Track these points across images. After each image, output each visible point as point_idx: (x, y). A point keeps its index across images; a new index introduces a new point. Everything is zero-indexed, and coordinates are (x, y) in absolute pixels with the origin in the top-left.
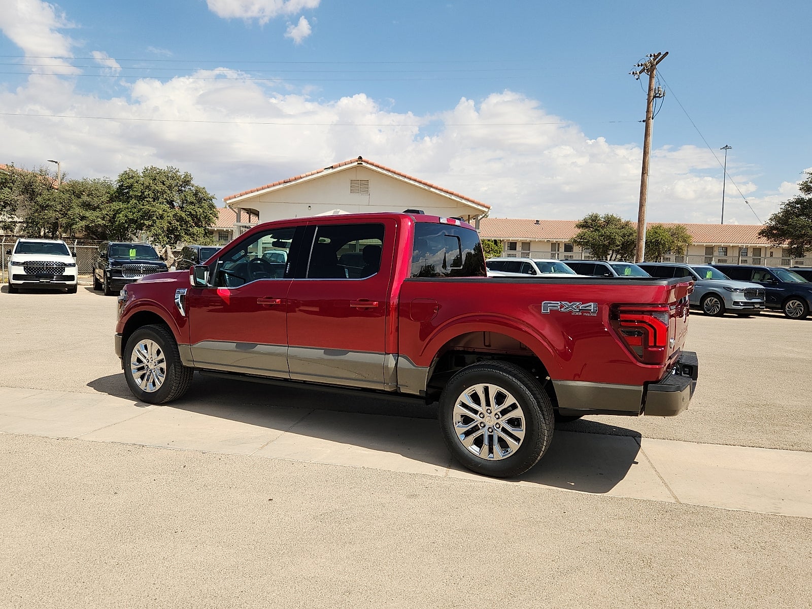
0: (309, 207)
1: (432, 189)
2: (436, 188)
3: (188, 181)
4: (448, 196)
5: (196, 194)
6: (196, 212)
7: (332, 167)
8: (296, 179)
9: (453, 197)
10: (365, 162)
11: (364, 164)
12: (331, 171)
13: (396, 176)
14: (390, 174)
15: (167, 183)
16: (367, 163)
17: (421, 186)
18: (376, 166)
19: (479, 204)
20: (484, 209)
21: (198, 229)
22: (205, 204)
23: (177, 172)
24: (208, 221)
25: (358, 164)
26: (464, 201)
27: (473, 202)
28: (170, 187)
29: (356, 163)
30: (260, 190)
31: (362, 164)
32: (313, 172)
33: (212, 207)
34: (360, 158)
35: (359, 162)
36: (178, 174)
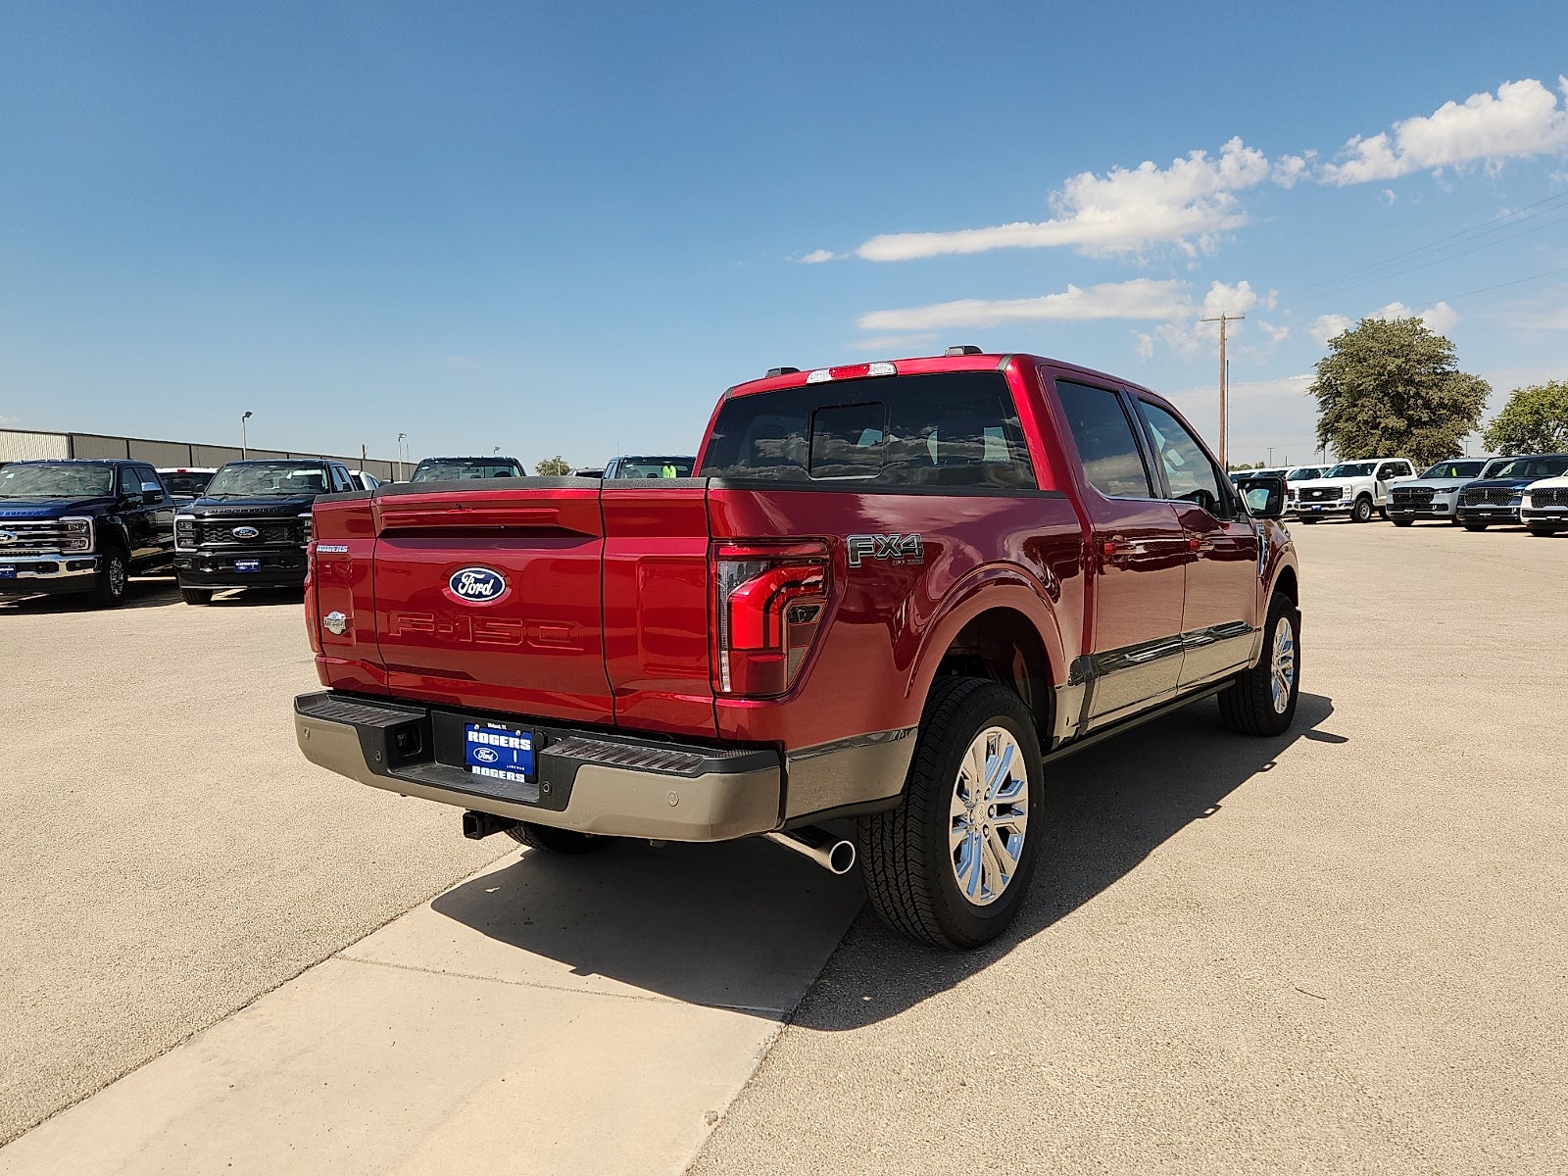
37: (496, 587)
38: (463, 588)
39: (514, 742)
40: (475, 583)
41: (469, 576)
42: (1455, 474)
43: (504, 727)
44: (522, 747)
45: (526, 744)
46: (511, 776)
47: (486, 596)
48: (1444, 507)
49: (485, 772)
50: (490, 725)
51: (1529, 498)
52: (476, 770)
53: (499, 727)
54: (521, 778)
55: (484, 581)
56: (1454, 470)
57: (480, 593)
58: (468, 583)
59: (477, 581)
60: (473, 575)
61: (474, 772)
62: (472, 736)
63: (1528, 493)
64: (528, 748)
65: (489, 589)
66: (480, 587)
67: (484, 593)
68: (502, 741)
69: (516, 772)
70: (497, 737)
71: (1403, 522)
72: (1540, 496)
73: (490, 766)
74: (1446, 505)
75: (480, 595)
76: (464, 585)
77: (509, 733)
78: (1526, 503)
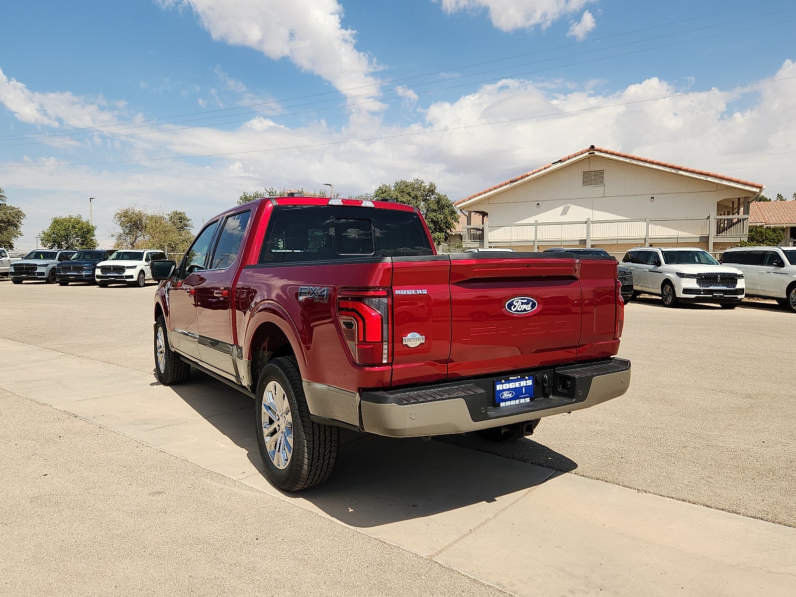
0: (538, 204)
1: (681, 172)
2: (687, 171)
3: (432, 190)
4: (702, 177)
5: (438, 202)
6: (438, 219)
7: (560, 161)
8: (522, 178)
9: (709, 179)
10: (597, 150)
11: (596, 153)
12: (559, 165)
13: (634, 162)
14: (628, 160)
15: (413, 194)
16: (600, 151)
17: (667, 170)
18: (611, 154)
19: (746, 184)
20: (754, 190)
21: (439, 234)
22: (446, 211)
23: (422, 183)
24: (449, 226)
25: (589, 154)
26: (724, 182)
27: (738, 182)
28: (415, 198)
29: (588, 153)
30: (488, 192)
31: (594, 153)
32: (540, 169)
33: (453, 213)
34: (593, 147)
35: (590, 152)
36: (423, 184)
37: (533, 306)
38: (514, 308)
39: (523, 383)
40: (522, 304)
41: (518, 302)
42: (42, 258)
43: (519, 377)
44: (528, 384)
45: (530, 383)
46: (522, 401)
47: (528, 311)
48: (43, 274)
49: (508, 403)
50: (511, 378)
51: (100, 270)
52: (502, 404)
53: (516, 378)
54: (528, 400)
55: (527, 303)
56: (42, 256)
57: (525, 309)
58: (517, 305)
59: (523, 303)
60: (520, 301)
61: (501, 406)
62: (499, 387)
63: (99, 267)
64: (531, 384)
65: (529, 307)
66: (525, 306)
67: (527, 309)
68: (517, 385)
69: (525, 398)
70: (514, 383)
71: (17, 281)
72: (105, 269)
73: (510, 399)
74: (44, 273)
75: (525, 310)
76: (515, 306)
77: (523, 379)
78: (98, 272)
